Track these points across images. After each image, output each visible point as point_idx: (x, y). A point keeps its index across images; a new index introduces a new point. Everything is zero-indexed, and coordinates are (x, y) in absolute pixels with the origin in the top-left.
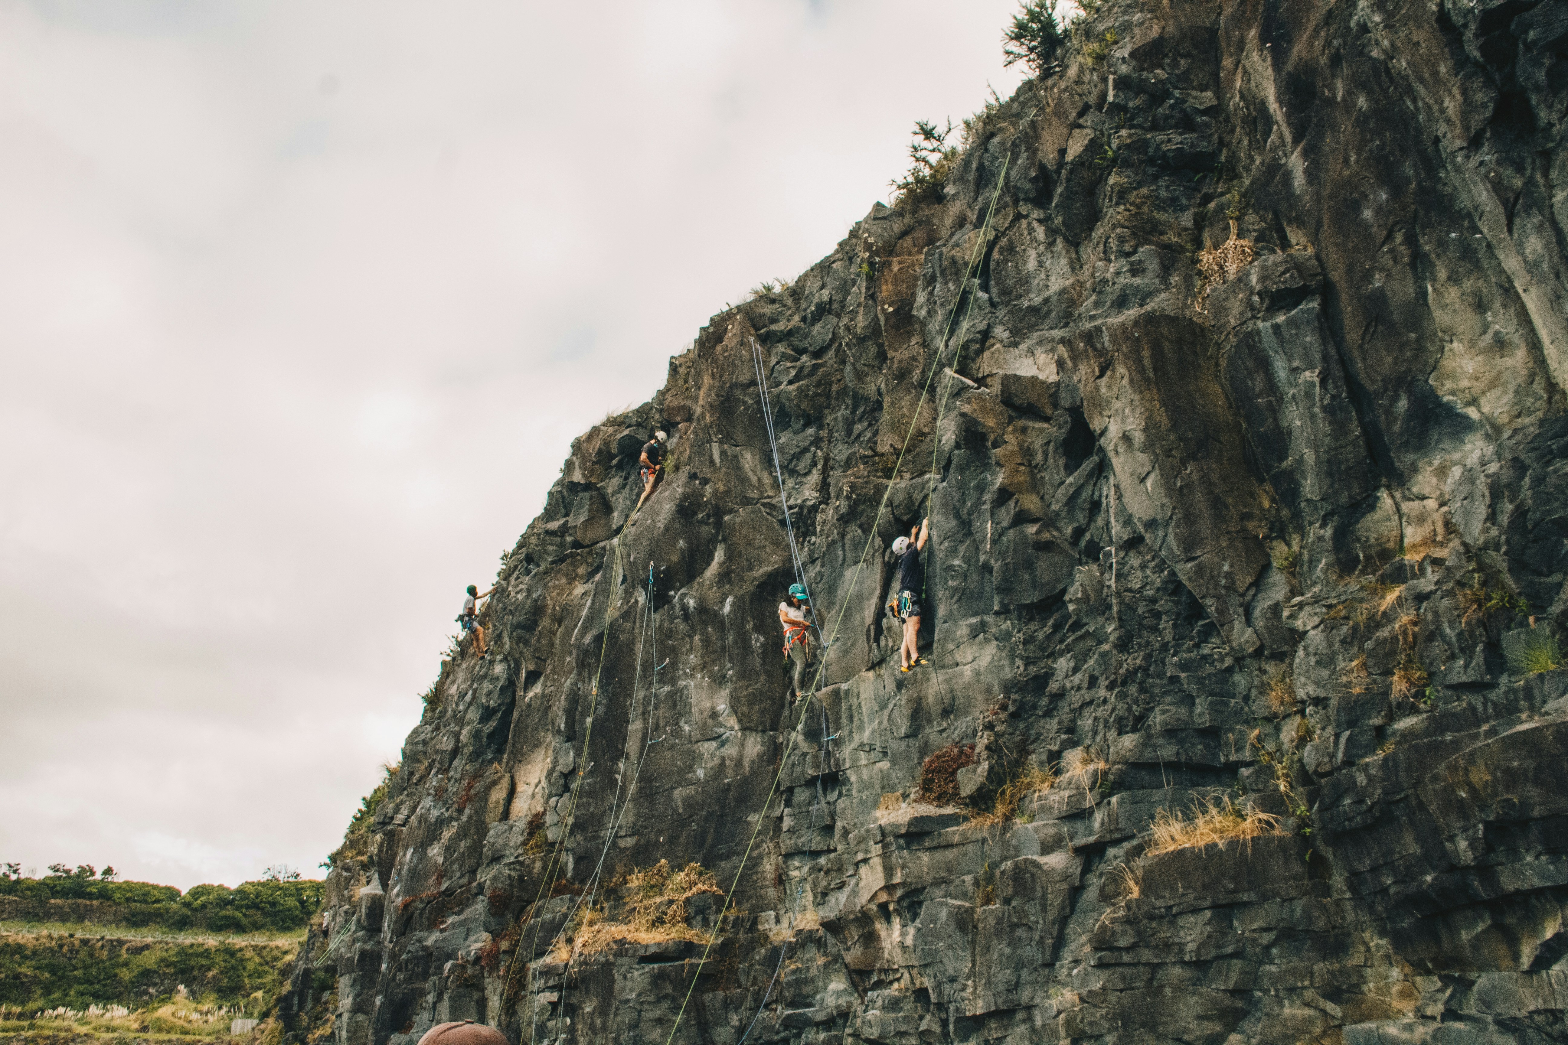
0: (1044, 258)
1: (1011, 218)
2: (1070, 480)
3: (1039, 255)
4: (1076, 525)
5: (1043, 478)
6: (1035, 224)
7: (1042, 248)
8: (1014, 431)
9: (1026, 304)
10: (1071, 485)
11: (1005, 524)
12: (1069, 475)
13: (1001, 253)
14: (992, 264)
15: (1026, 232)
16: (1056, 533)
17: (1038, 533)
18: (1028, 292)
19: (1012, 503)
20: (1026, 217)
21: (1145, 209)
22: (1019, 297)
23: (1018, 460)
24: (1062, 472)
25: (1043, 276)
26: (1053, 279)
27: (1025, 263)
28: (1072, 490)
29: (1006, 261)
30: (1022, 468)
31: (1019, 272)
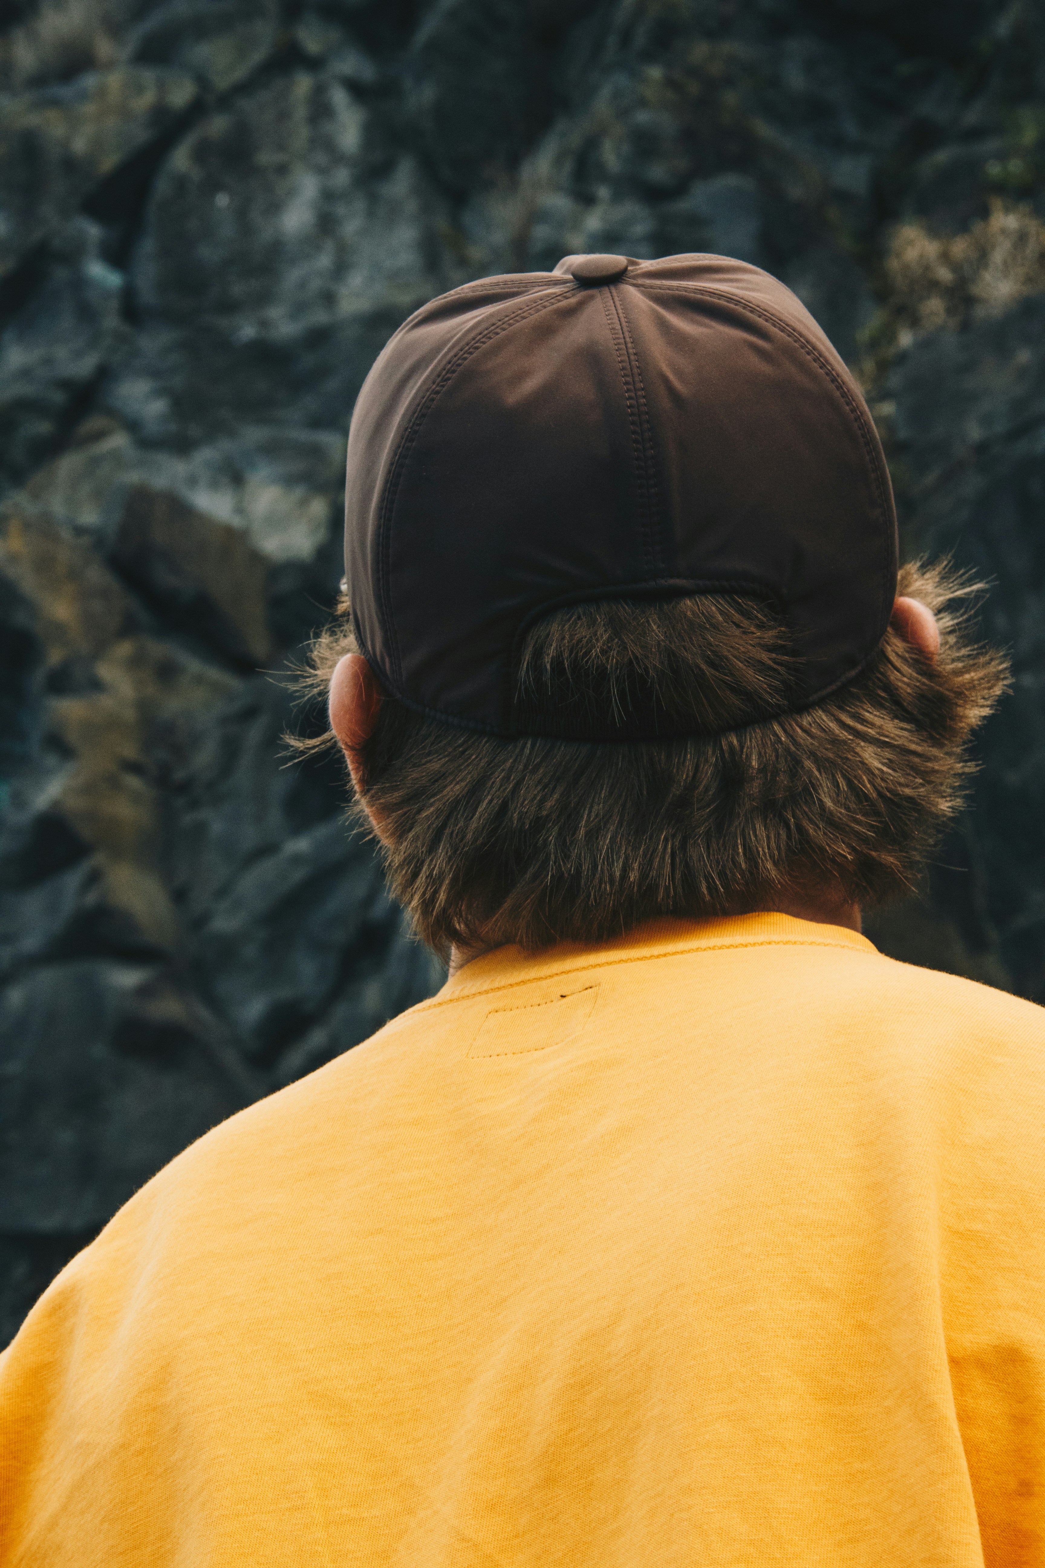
0: (341, 210)
1: (258, 56)
2: (301, 845)
3: (328, 196)
4: (284, 993)
5: (200, 828)
6: (339, 97)
7: (342, 177)
8: (135, 662)
9: (248, 331)
10: (296, 860)
11: (31, 943)
12: (297, 830)
13: (201, 154)
14: (162, 187)
15: (301, 112)
16: (204, 1013)
17: (144, 992)
18: (263, 298)
19: (72, 880)
20: (314, 64)
21: (731, 98)
22: (229, 307)
23: (129, 750)
24: (275, 817)
25: (325, 261)
26: (356, 280)
27: (275, 207)
28: (298, 875)
29: (212, 186)
30: (133, 782)
31: (246, 228)
